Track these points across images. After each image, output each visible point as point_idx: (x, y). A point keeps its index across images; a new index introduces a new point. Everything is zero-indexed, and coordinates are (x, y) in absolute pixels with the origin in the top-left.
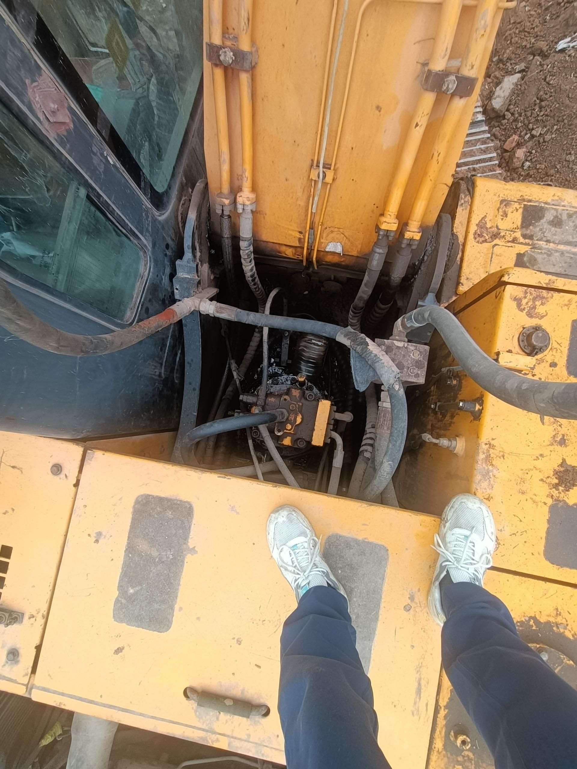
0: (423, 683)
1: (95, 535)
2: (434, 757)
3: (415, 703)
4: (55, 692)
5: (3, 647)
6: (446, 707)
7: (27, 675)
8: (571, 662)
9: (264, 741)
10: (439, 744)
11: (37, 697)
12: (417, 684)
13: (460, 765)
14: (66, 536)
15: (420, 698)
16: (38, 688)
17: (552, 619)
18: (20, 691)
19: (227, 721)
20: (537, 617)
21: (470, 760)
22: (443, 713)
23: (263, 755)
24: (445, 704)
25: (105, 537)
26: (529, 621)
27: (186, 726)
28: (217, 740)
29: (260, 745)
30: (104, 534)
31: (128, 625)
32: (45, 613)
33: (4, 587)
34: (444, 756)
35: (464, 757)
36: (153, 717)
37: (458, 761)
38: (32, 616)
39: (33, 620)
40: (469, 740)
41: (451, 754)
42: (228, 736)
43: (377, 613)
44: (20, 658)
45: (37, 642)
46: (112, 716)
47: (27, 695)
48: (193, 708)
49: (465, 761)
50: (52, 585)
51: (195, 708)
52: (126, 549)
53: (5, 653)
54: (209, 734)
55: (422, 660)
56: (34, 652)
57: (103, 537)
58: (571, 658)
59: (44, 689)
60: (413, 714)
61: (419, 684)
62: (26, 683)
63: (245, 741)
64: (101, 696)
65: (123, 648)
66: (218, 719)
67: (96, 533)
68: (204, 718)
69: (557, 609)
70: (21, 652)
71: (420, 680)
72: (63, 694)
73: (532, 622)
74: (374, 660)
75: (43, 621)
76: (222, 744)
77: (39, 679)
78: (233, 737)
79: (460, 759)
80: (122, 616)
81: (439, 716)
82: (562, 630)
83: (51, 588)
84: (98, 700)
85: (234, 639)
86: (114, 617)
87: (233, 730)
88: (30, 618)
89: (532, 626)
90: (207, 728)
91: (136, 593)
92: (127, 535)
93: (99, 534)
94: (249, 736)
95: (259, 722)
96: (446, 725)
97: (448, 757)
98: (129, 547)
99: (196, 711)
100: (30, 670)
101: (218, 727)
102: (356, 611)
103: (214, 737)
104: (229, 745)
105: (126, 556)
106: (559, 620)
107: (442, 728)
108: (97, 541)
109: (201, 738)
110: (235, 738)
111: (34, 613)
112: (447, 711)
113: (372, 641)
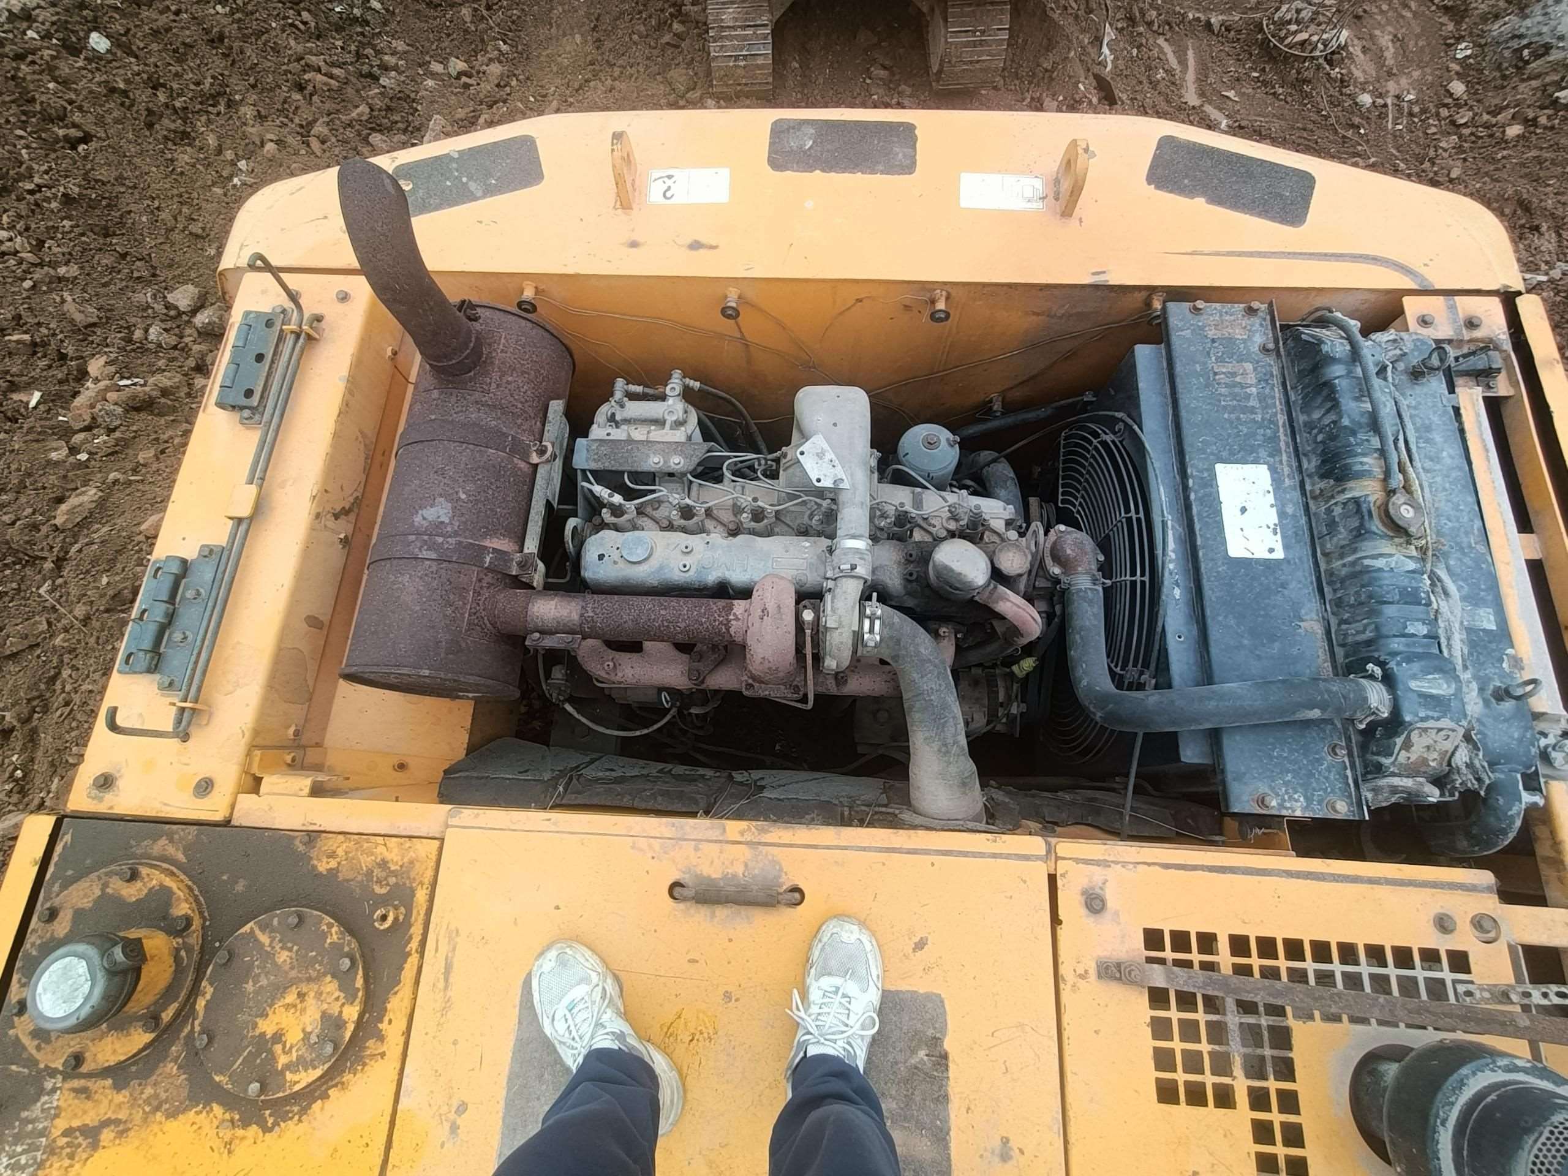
0: (441, 984)
1: (1012, 1153)
2: (430, 873)
3: (454, 949)
4: (1008, 856)
5: (1116, 913)
6: (409, 954)
7: (1063, 875)
8: (217, 1079)
9: (674, 846)
10: (421, 896)
11: (1034, 844)
12: (451, 980)
13: (393, 871)
14: (1066, 1142)
15: (446, 959)
16: (1038, 858)
17: (240, 1132)
18: (1067, 847)
19: (732, 863)
20: (261, 1134)
21: (379, 882)
22: (414, 945)
23: (673, 825)
24: (409, 960)
25: (993, 1152)
26: (276, 1124)
27: (791, 846)
28: (742, 833)
29: (680, 839)
30: (997, 1159)
31: (916, 992)
32: (1062, 986)
33: (1148, 1020)
34: (414, 879)
35: (388, 884)
36: (845, 848)
37: (396, 876)
38: (1083, 976)
39: (1080, 971)
40: (376, 924)
41: (404, 884)
42: (727, 842)
43: (509, 1089)
44: (1082, 899)
45: (1061, 932)
46: (910, 837)
47: (1053, 840)
48: (786, 874)
49: (386, 879)
50: (1065, 1041)
51: (783, 874)
52: (948, 1134)
53: (1110, 904)
54: (756, 840)
55: (442, 1021)
56: (1062, 914)
57: (997, 1151)
58: (218, 1085)
59: (1026, 858)
60: (457, 931)
61: (446, 980)
62: (1059, 862)
63: (701, 840)
64: (933, 864)
65: (914, 950)
66: (746, 865)
67: (1010, 1158)
68: (767, 862)
69: (230, 1152)
70: (1083, 911)
71: (446, 988)
72: (994, 856)
73: (271, 1121)
74: (515, 1007)
75: (1062, 970)
76: (734, 828)
77: (1039, 873)
78: (720, 841)
79: (392, 880)
80: (930, 1005)
81: (420, 937)
82: (227, 1116)
83: (1065, 1034)
84: (936, 858)
85: (737, 1000)
86: (942, 1002)
87: (721, 852)
88: (1086, 972)
89: (270, 1115)
90: (761, 848)
91: (914, 1052)
92: (953, 1163)
93: (1005, 1157)
94: (696, 849)
95: (684, 873)
96: (410, 926)
97: (409, 878)
98: (945, 1139)
99: (781, 870)
100: (1060, 883)
101: (743, 853)
102: (544, 1087)
103: (748, 837)
104: (724, 830)
105: (946, 1121)
106: (227, 1134)
107: (416, 920)
108: (1005, 1141)
109: (766, 831)
110: (716, 841)
111: (1081, 983)
112: (408, 949)
113: (517, 1040)
